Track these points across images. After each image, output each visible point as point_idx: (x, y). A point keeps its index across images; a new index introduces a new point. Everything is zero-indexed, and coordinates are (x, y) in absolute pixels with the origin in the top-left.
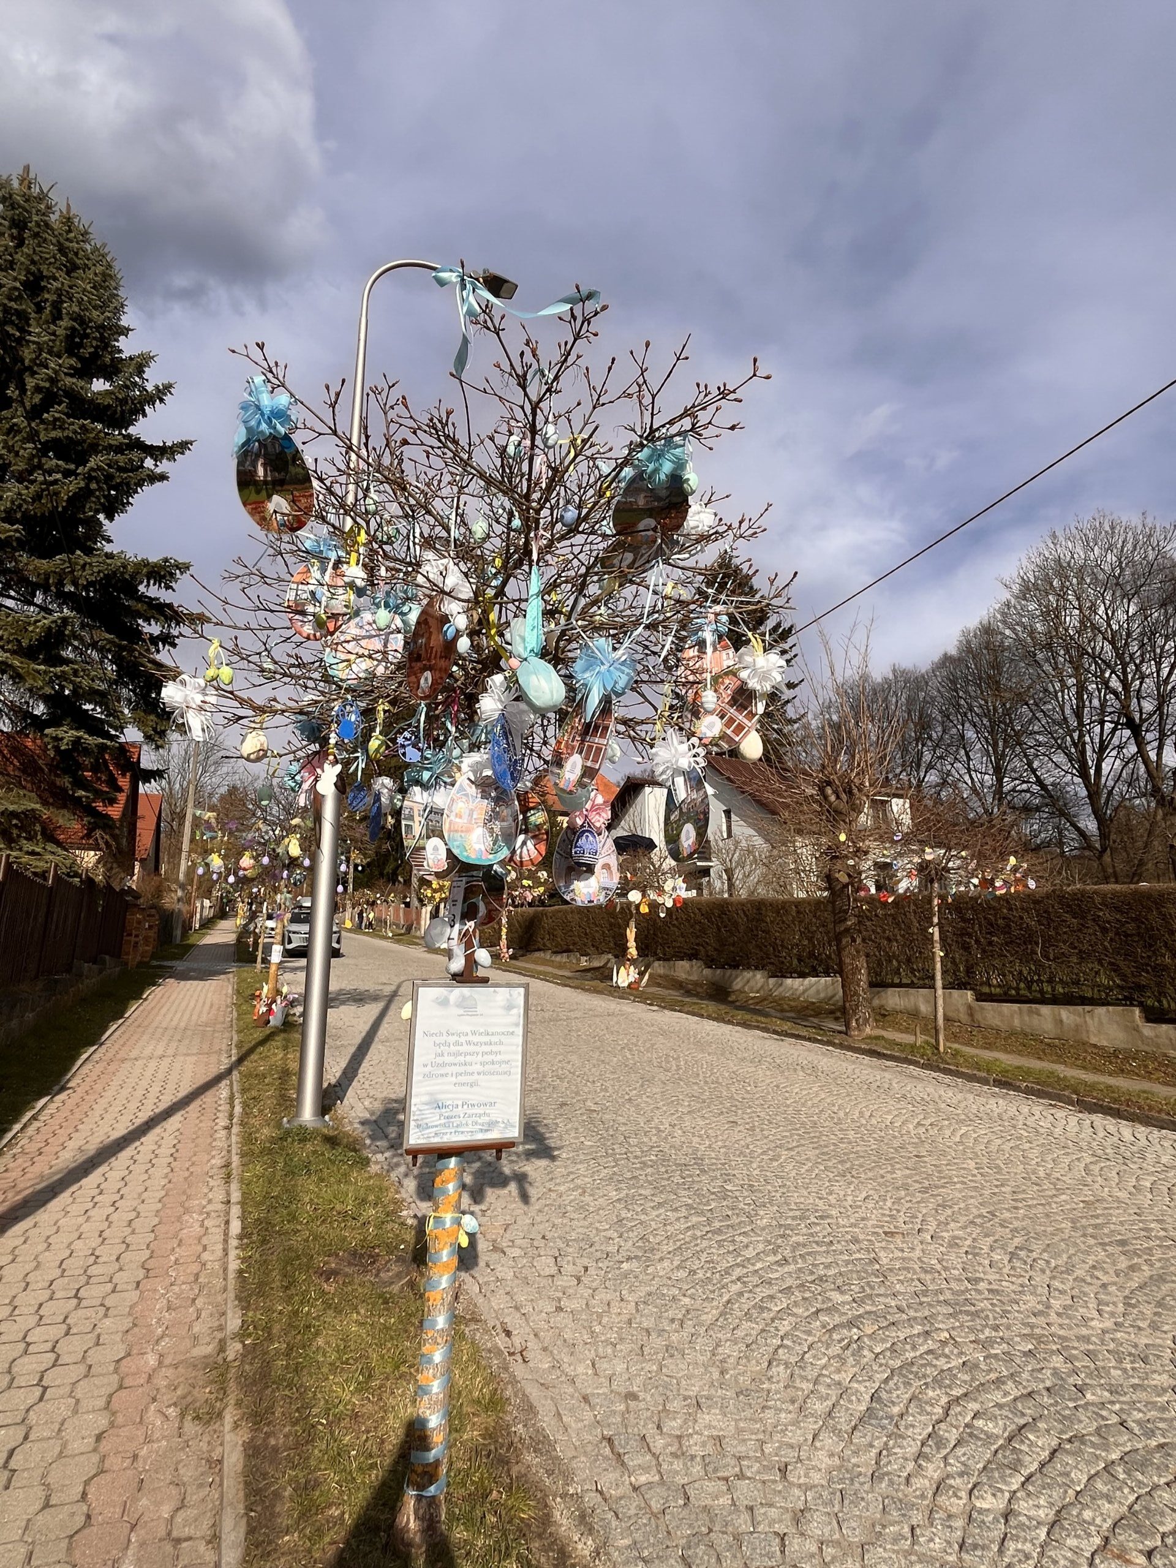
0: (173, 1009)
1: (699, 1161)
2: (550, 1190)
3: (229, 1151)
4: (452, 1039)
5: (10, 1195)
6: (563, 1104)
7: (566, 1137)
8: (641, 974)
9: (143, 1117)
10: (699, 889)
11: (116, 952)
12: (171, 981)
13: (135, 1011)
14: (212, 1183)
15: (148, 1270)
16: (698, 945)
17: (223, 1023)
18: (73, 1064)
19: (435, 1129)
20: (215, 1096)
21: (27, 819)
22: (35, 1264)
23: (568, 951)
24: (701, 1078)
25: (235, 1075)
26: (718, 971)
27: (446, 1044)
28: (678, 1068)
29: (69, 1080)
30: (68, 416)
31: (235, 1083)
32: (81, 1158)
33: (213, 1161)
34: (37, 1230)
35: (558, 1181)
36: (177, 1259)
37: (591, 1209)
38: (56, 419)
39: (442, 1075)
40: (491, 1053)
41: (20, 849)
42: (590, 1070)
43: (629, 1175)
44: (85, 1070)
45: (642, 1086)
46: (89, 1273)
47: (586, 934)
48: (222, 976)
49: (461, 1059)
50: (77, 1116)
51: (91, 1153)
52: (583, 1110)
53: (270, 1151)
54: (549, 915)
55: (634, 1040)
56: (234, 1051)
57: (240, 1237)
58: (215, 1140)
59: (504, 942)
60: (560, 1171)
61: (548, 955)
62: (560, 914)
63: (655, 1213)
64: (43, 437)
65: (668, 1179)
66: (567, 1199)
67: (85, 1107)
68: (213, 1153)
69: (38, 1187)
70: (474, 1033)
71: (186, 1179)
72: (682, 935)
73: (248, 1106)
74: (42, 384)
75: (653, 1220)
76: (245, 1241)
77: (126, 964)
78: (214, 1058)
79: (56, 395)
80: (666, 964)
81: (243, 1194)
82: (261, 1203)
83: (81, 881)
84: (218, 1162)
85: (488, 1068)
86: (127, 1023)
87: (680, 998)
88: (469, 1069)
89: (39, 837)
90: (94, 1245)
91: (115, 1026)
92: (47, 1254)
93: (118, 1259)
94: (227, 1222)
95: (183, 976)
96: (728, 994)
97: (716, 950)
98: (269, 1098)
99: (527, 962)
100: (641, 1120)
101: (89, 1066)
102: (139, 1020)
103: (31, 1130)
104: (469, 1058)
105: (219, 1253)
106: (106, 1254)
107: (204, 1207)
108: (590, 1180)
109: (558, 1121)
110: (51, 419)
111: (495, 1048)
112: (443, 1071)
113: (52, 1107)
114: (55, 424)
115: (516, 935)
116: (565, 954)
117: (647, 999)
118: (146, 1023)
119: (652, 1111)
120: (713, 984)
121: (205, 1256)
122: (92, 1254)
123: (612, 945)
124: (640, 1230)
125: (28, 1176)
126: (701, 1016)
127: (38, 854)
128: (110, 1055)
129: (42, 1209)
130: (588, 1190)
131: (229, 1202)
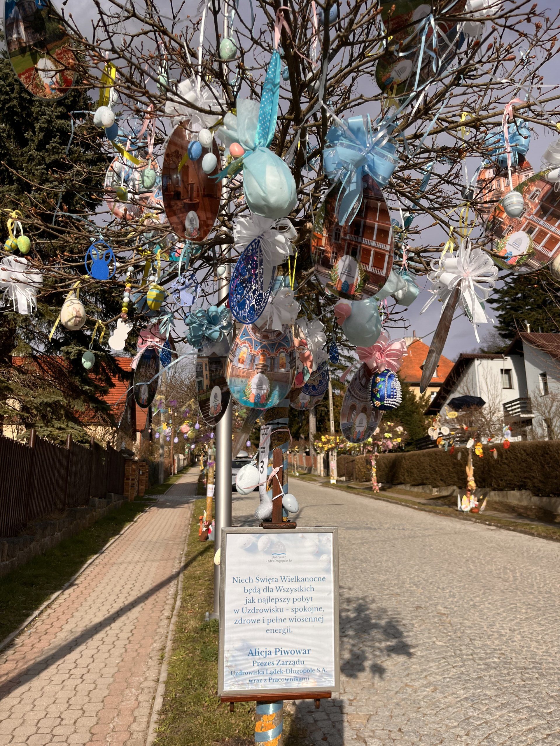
0: (151, 529)
1: (537, 665)
2: (407, 685)
3: (167, 637)
4: (262, 585)
5: (20, 664)
6: (418, 607)
7: (421, 636)
8: (480, 501)
9: (117, 607)
10: (524, 435)
11: (120, 491)
12: (154, 509)
13: (128, 530)
14: (151, 663)
15: (93, 734)
16: (526, 478)
17: (180, 538)
18: (81, 567)
19: (249, 676)
20: (166, 592)
21: (55, 406)
22: (22, 721)
23: (423, 484)
24: (535, 588)
25: (181, 577)
26: (545, 499)
27: (257, 590)
28: (515, 579)
29: (77, 579)
30: (61, 144)
31: (180, 583)
32: (71, 638)
33: (155, 645)
34: (29, 693)
35: (413, 677)
36: (114, 727)
37: (442, 706)
38: (54, 148)
39: (254, 621)
40: (302, 599)
41: (53, 426)
42: (440, 578)
43: (475, 675)
44: (88, 572)
45: (484, 593)
46: (54, 733)
47: (435, 471)
48: (186, 505)
49: (272, 605)
50: (76, 605)
51: (78, 634)
52: (435, 613)
53: (193, 640)
54: (407, 458)
55: (476, 554)
56: (183, 559)
57: (160, 713)
58: (159, 627)
59: (374, 478)
60: (415, 666)
61: (408, 488)
62: (414, 457)
63: (499, 714)
64: (47, 161)
65: (510, 681)
66: (421, 695)
67: (81, 599)
68: (156, 638)
69: (39, 659)
70: (284, 579)
71: (134, 658)
72: (512, 472)
73: (185, 601)
74: (43, 126)
75: (497, 720)
76: (163, 716)
77: (127, 498)
78: (170, 564)
79: (52, 131)
80: (500, 493)
81: (169, 674)
82: (179, 684)
83: (90, 446)
84: (157, 645)
85: (299, 614)
86: (121, 538)
87: (513, 520)
88: (280, 615)
89: (64, 418)
90: (62, 709)
91: (113, 540)
92: (31, 713)
93: (75, 723)
94: (154, 698)
95: (162, 506)
96: (555, 516)
97: (541, 481)
98: (200, 595)
99: (393, 492)
100: (485, 625)
101: (91, 568)
102: (129, 536)
103: (44, 616)
104: (280, 605)
105: (144, 725)
106: (69, 717)
107: (141, 683)
108: (441, 678)
109: (414, 622)
110: (51, 148)
111: (306, 595)
112: (254, 617)
113: (62, 598)
114: (54, 151)
115: (384, 473)
116: (421, 487)
117: (486, 520)
118: (132, 538)
119: (494, 617)
120: (541, 508)
121: (134, 727)
122: (59, 717)
123: (456, 479)
124: (485, 730)
125: (35, 650)
126: (532, 534)
127: (63, 429)
128: (105, 560)
129: (36, 678)
130: (439, 688)
131: (158, 680)
